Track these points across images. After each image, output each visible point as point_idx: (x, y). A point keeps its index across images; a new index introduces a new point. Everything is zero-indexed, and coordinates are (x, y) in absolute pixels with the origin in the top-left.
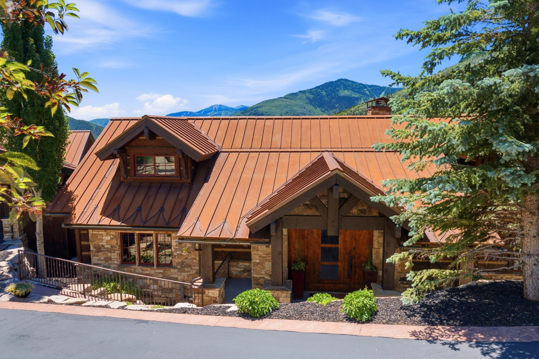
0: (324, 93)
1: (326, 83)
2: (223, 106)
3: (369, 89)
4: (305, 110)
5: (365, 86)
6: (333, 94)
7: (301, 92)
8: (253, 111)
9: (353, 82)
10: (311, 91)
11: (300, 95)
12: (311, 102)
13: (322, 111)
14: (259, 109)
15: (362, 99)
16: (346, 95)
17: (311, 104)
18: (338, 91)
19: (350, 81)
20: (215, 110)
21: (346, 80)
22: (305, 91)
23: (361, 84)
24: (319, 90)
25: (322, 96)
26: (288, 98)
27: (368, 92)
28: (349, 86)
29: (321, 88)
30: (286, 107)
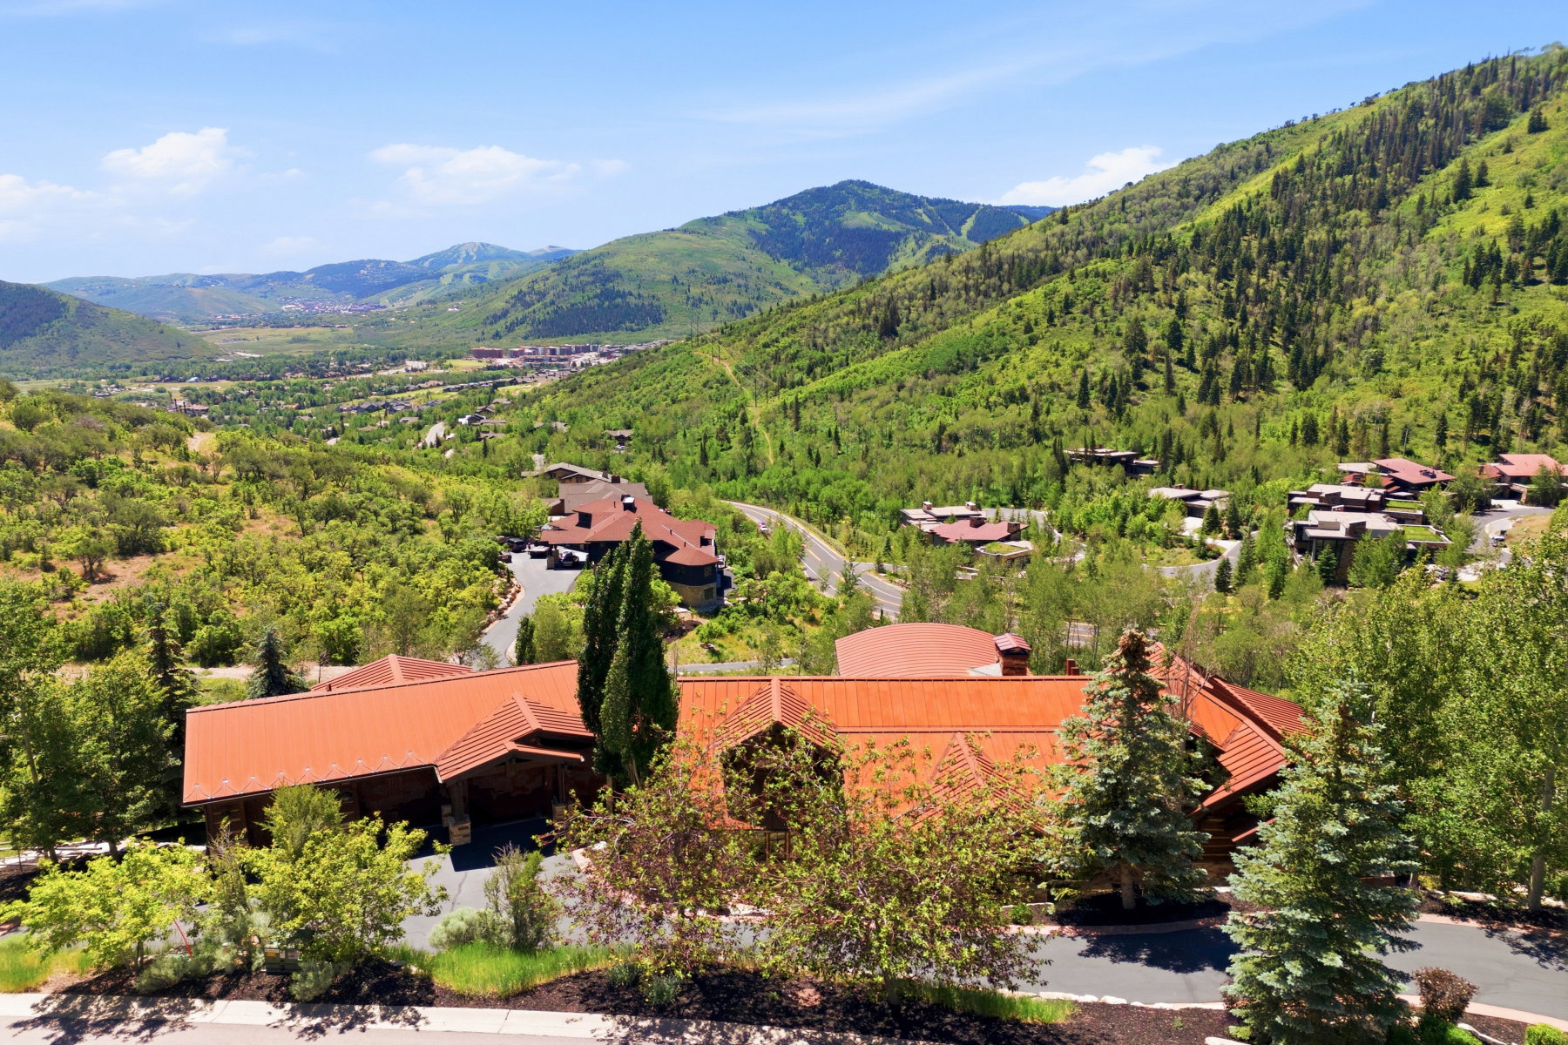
0: (800, 219)
1: (806, 193)
2: (493, 247)
3: (930, 211)
4: (745, 266)
5: (917, 201)
6: (827, 223)
7: (731, 214)
8: (588, 266)
9: (885, 191)
10: (760, 213)
11: (729, 223)
12: (762, 242)
13: (795, 268)
14: (607, 261)
15: (911, 238)
16: (864, 225)
17: (762, 249)
18: (839, 214)
19: (876, 187)
20: (468, 259)
21: (865, 185)
22: (744, 211)
23: (907, 195)
24: (785, 211)
25: (795, 228)
26: (693, 232)
27: (925, 218)
28: (873, 201)
29: (790, 204)
30: (690, 255)
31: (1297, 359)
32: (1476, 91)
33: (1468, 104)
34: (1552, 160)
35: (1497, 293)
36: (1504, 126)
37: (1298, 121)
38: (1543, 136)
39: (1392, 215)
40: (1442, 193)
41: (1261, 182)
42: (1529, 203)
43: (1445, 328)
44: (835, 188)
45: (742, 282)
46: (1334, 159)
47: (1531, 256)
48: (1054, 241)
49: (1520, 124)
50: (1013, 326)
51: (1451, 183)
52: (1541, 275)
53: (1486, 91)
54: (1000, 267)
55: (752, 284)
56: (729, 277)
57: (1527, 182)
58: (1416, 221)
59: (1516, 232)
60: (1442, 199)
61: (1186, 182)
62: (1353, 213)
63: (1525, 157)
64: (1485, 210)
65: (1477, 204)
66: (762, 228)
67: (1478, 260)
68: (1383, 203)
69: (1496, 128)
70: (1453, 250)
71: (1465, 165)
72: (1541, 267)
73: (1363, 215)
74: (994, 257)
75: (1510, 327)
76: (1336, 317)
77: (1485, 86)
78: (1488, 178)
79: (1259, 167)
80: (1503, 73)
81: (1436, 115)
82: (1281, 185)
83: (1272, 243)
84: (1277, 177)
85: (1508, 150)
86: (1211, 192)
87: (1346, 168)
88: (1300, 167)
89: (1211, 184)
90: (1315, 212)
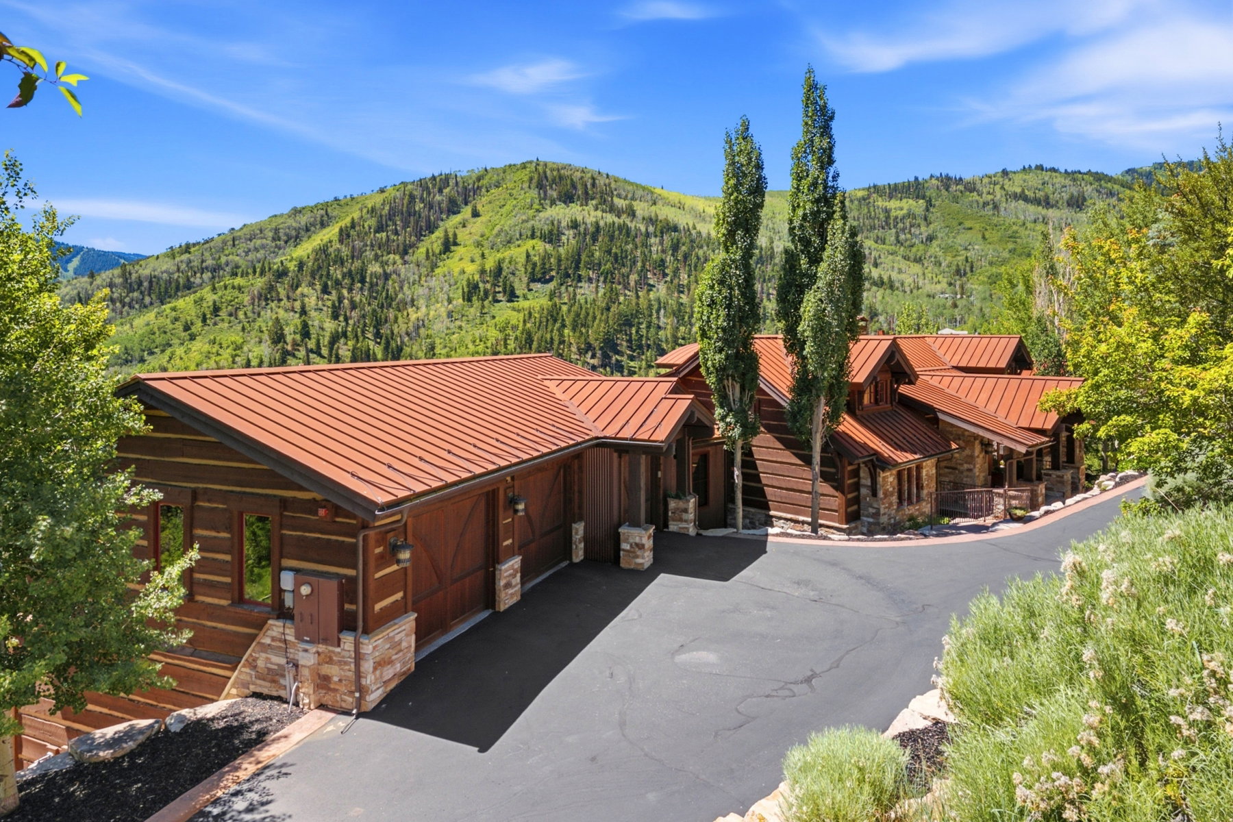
31: (386, 348)
32: (440, 191)
33: (438, 198)
34: (487, 232)
35: (483, 307)
36: (459, 212)
37: (341, 198)
38: (479, 219)
39: (414, 259)
40: (437, 248)
41: (330, 233)
42: (483, 256)
43: (460, 328)
46: (372, 222)
47: (495, 285)
48: (183, 266)
49: (467, 212)
50: (171, 326)
51: (439, 242)
52: (500, 297)
53: (446, 191)
54: (140, 284)
57: (479, 245)
58: (427, 263)
59: (483, 272)
60: (437, 251)
61: (276, 230)
62: (392, 256)
63: (473, 231)
64: (461, 259)
65: (457, 256)
67: (468, 286)
68: (405, 252)
69: (455, 213)
70: (452, 281)
71: (446, 231)
72: (499, 292)
73: (397, 257)
74: (134, 276)
75: (496, 325)
76: (400, 320)
77: (445, 188)
78: (458, 241)
79: (323, 225)
80: (452, 182)
81: (422, 200)
82: (344, 235)
83: (350, 271)
84: (341, 230)
85: (464, 226)
86: (296, 238)
87: (380, 229)
88: (353, 226)
89: (294, 233)
90: (369, 254)
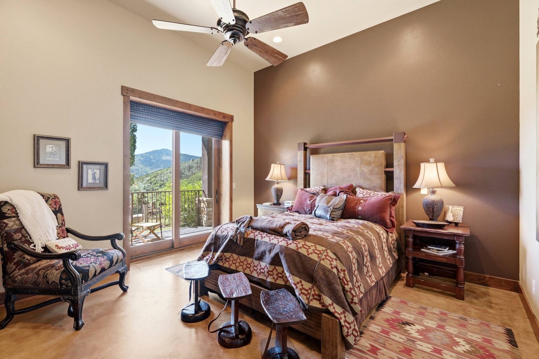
44: (160, 150)
45: (137, 172)
55: (139, 172)
56: (133, 171)
66: (142, 159)
